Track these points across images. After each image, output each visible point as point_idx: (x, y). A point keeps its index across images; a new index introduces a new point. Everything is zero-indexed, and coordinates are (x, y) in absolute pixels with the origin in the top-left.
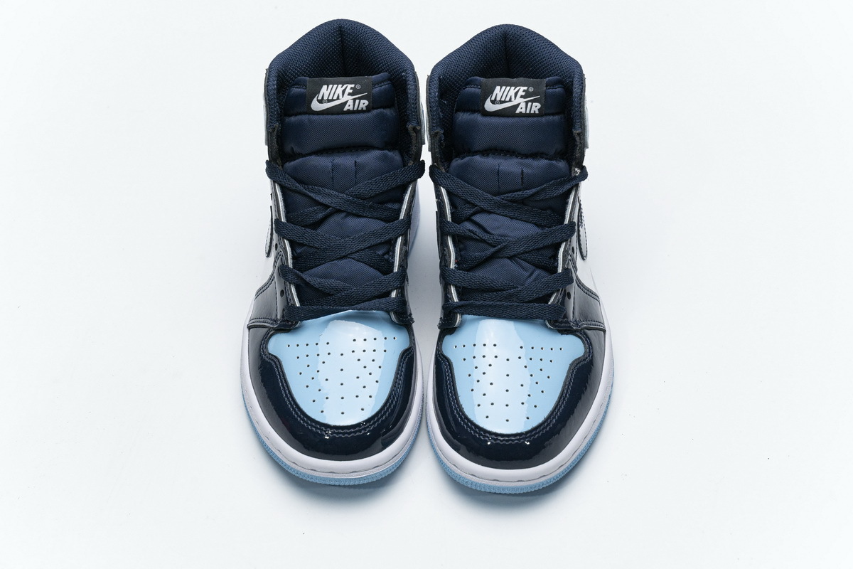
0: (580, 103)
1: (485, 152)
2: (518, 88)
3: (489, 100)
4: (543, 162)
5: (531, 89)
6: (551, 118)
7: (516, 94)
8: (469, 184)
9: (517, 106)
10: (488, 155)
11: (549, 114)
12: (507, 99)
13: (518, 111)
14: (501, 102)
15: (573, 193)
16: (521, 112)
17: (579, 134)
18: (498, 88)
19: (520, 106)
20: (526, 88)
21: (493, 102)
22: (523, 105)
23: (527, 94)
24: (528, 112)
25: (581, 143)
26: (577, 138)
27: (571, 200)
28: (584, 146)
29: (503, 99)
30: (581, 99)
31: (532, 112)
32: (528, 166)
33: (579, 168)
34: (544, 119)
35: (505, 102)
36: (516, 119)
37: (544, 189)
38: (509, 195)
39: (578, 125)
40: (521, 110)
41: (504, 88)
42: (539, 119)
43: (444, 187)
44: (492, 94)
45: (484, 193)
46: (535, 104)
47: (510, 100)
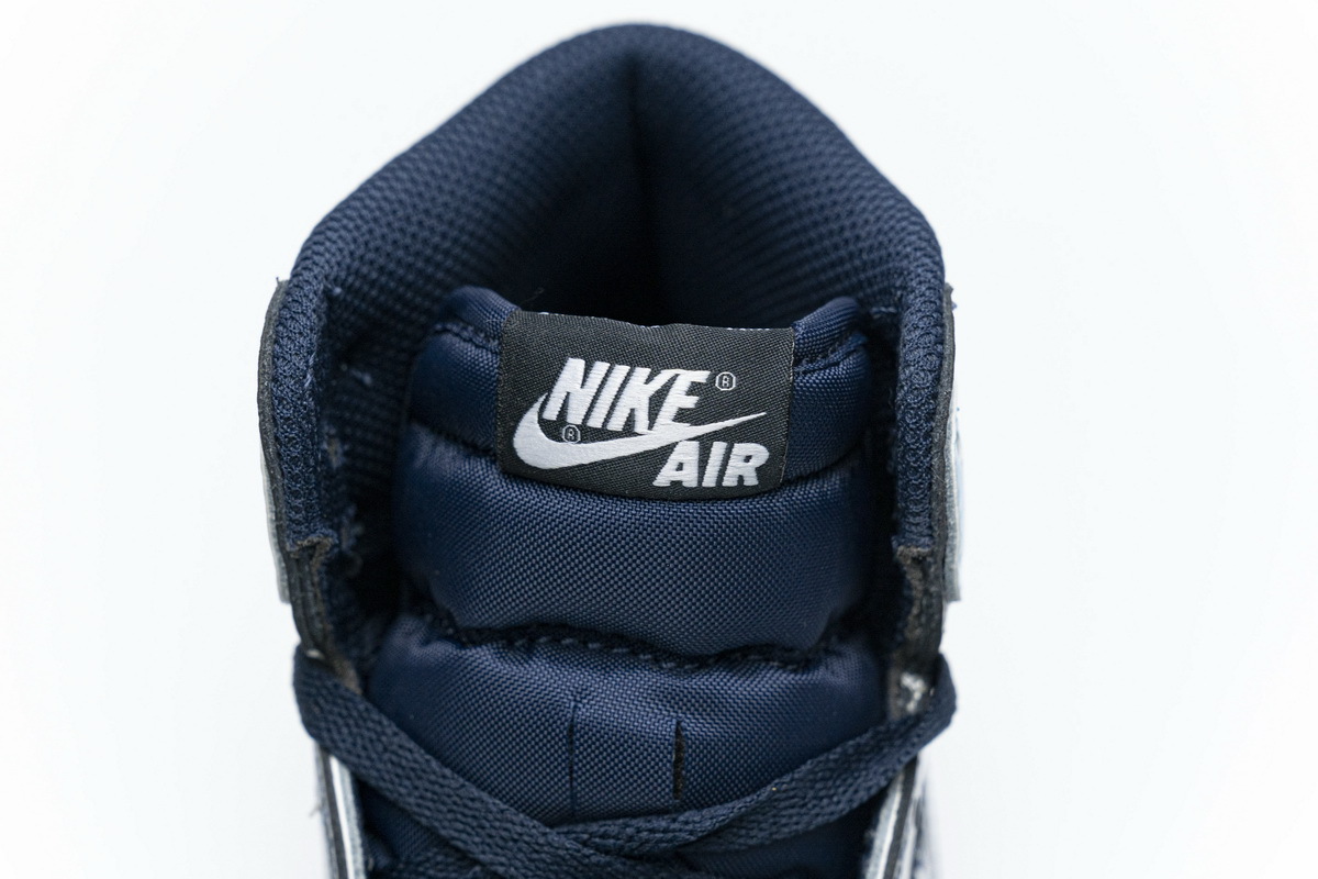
0: (928, 435)
1: (520, 637)
2: (665, 375)
3: (531, 416)
4: (772, 682)
5: (728, 382)
6: (813, 489)
7: (656, 402)
8: (445, 763)
9: (663, 453)
10: (529, 652)
11: (803, 479)
12: (617, 424)
13: (665, 477)
14: (588, 434)
15: (895, 801)
16: (676, 484)
17: (919, 561)
18: (575, 366)
19: (674, 459)
20: (701, 376)
21: (554, 429)
22: (687, 453)
23: (707, 406)
24: (710, 481)
25: (926, 592)
26: (914, 576)
27: (884, 838)
28: (939, 589)
29: (596, 422)
30: (931, 416)
31: (730, 481)
32: (708, 705)
33: (917, 672)
34: (779, 502)
35: (603, 434)
36: (657, 509)
37: (771, 800)
38: (613, 827)
39: (915, 522)
40: (678, 476)
41: (601, 368)
42: (760, 504)
43: (343, 761)
44: (549, 390)
45: (511, 813)
46: (741, 449)
47: (629, 430)
